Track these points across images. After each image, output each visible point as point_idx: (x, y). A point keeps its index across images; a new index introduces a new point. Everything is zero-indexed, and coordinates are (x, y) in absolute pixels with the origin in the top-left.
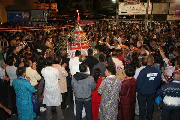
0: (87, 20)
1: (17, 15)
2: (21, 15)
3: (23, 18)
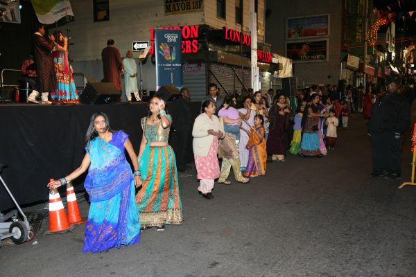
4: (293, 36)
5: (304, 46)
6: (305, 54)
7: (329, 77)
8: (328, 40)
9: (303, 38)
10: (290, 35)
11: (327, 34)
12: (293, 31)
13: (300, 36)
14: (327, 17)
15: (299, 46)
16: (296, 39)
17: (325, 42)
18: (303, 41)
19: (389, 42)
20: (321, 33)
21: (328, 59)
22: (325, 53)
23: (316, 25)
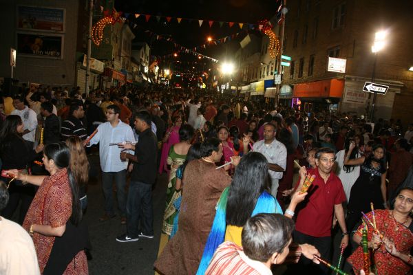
4: (25, 26)
5: (38, 40)
6: (38, 48)
7: (64, 76)
8: (63, 37)
9: (36, 30)
10: (21, 25)
11: (62, 30)
12: (25, 20)
13: (33, 28)
14: (62, 11)
15: (32, 38)
16: (28, 30)
17: (60, 38)
18: (36, 34)
19: (143, 59)
20: (56, 28)
21: (62, 57)
22: (59, 51)
23: (51, 19)
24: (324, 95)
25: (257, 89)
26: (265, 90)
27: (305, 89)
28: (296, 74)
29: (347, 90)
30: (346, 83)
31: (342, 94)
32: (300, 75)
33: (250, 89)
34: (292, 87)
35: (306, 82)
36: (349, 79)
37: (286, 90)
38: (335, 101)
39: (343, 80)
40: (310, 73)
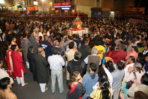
0: (137, 20)
1: (96, 13)
2: (97, 13)
3: (98, 14)
24: (34, 10)
25: (15, 9)
26: (18, 9)
27: (30, 9)
28: (27, 4)
29: (39, 9)
30: (38, 7)
31: (38, 10)
32: (28, 5)
33: (12, 8)
34: (26, 8)
35: (30, 6)
36: (39, 6)
37: (25, 9)
38: (37, 11)
39: (38, 6)
40: (30, 4)
